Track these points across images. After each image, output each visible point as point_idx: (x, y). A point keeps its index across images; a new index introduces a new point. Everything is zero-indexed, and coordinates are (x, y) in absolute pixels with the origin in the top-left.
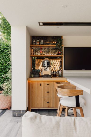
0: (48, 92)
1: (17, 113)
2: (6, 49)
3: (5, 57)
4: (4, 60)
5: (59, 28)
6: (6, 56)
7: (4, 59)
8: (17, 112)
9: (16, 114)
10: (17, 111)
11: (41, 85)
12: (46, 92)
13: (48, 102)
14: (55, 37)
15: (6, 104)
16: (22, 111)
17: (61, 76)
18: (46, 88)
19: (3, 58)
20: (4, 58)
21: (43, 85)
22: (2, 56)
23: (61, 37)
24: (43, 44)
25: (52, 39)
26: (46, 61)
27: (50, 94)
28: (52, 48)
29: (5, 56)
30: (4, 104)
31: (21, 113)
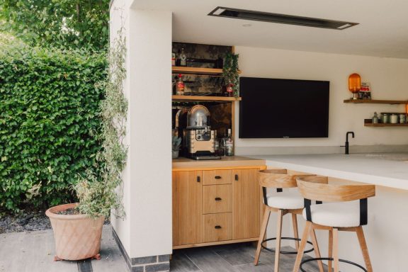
0: (218, 199)
1: (144, 265)
2: (45, 72)
3: (43, 97)
4: (41, 107)
5: (250, 25)
6: (48, 95)
7: (42, 104)
8: (144, 263)
9: (142, 267)
10: (144, 259)
11: (199, 179)
12: (212, 199)
13: (218, 227)
14: (214, 48)
15: (90, 245)
16: (160, 256)
17: (231, 156)
18: (213, 188)
19: (38, 102)
20: (41, 99)
21: (204, 181)
22: (34, 95)
23: (231, 47)
24: (186, 66)
25: (207, 52)
26: (198, 115)
27: (221, 203)
28: (206, 77)
29: (43, 92)
30: (85, 245)
31: (157, 263)
